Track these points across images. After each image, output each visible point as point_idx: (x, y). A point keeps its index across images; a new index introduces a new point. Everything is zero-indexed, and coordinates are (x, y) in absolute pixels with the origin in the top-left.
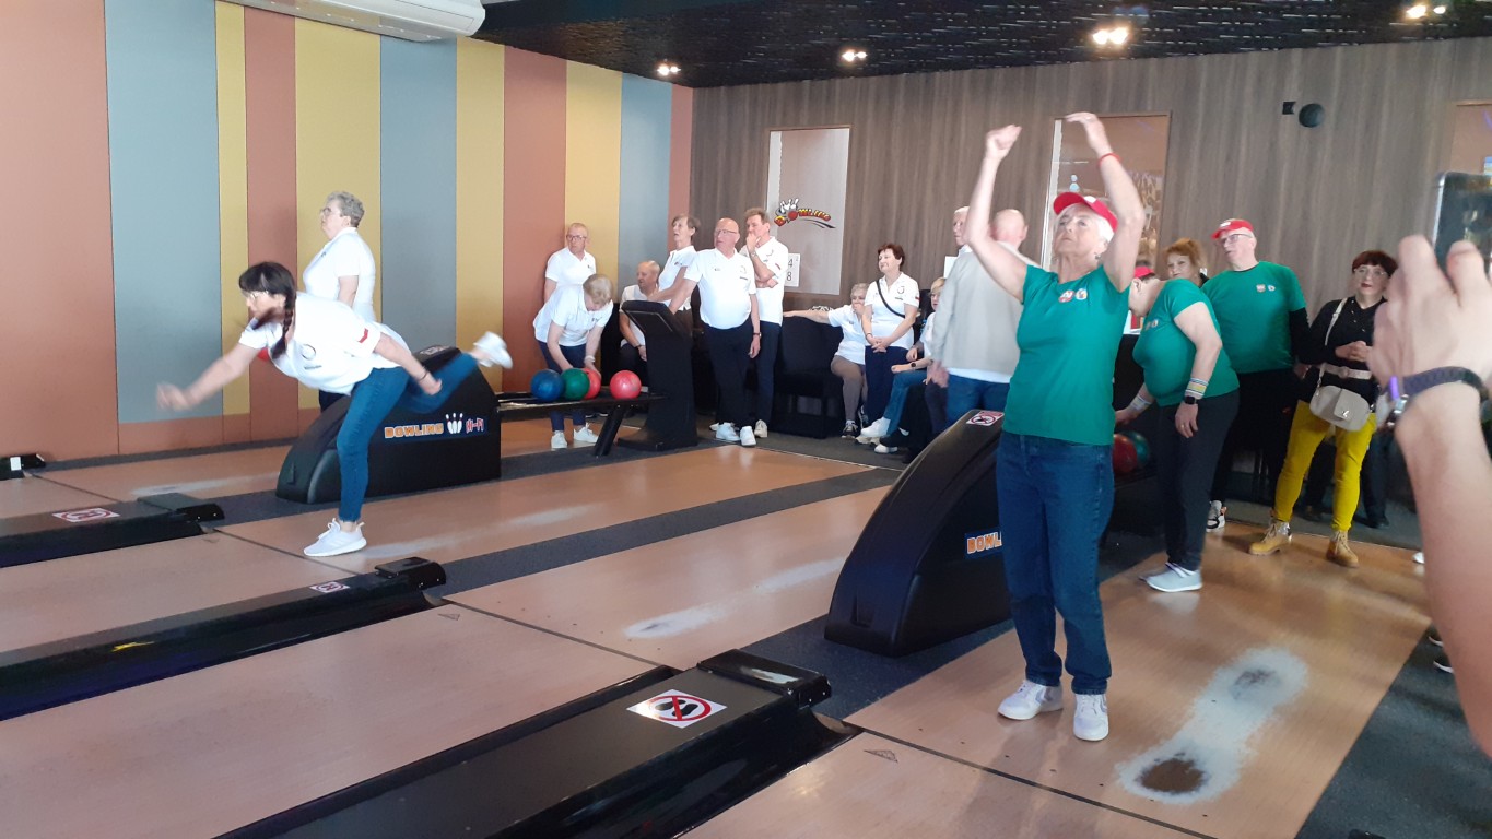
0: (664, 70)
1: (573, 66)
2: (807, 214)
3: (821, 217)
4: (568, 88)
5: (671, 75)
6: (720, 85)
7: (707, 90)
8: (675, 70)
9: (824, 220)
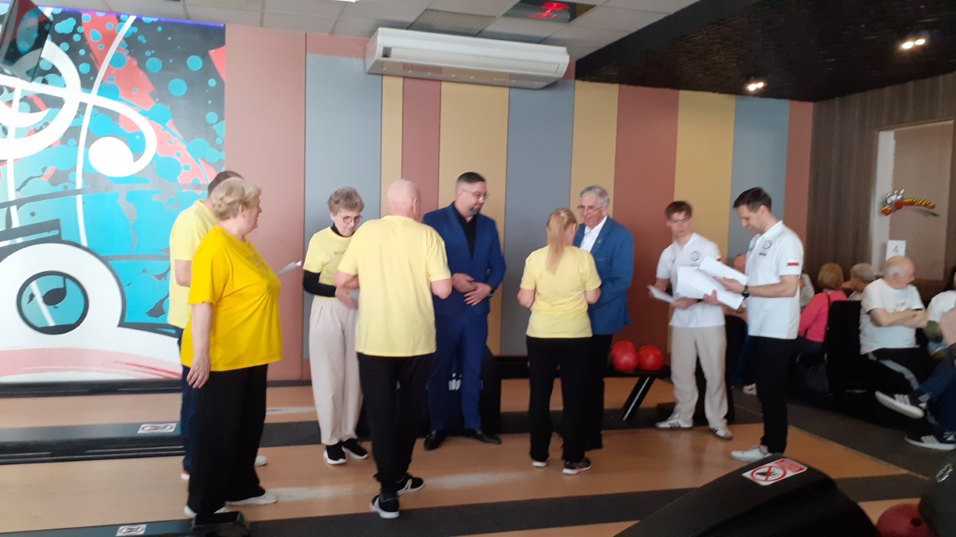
0: (753, 87)
1: (685, 96)
2: (912, 204)
3: (926, 205)
4: (681, 114)
5: (757, 90)
6: (833, 97)
7: (825, 102)
8: (760, 85)
9: (929, 210)
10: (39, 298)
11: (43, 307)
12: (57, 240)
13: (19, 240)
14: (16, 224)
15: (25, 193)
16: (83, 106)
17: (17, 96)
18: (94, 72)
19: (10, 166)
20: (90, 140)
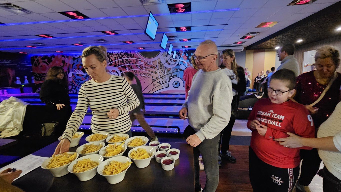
10: (175, 84)
11: (175, 85)
12: (177, 77)
13: (173, 77)
14: (172, 75)
15: (173, 72)
16: (179, 61)
17: (172, 60)
18: (180, 57)
19: (172, 68)
20: (180, 65)
